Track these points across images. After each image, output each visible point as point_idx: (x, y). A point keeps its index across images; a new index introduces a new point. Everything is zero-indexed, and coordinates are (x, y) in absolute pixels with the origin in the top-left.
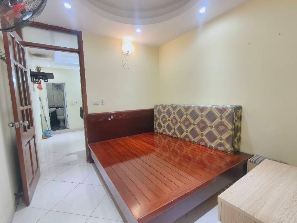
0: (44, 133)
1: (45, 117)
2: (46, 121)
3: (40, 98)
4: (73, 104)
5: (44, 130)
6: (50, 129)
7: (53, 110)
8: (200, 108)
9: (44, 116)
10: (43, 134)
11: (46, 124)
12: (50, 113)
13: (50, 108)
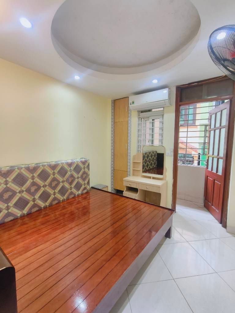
8: (69, 163)
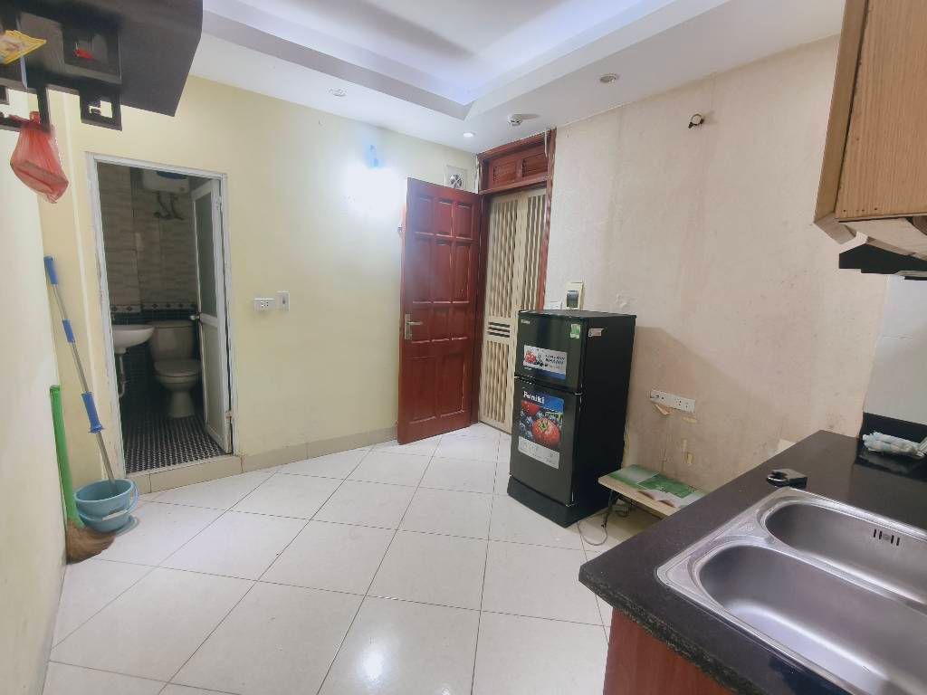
0: (80, 507)
1: (88, 399)
2: (96, 427)
3: (49, 263)
4: (262, 312)
5: (78, 484)
6: (119, 470)
7: (138, 334)
9: (82, 391)
10: (69, 523)
11: (96, 444)
12: (117, 356)
13: (120, 319)
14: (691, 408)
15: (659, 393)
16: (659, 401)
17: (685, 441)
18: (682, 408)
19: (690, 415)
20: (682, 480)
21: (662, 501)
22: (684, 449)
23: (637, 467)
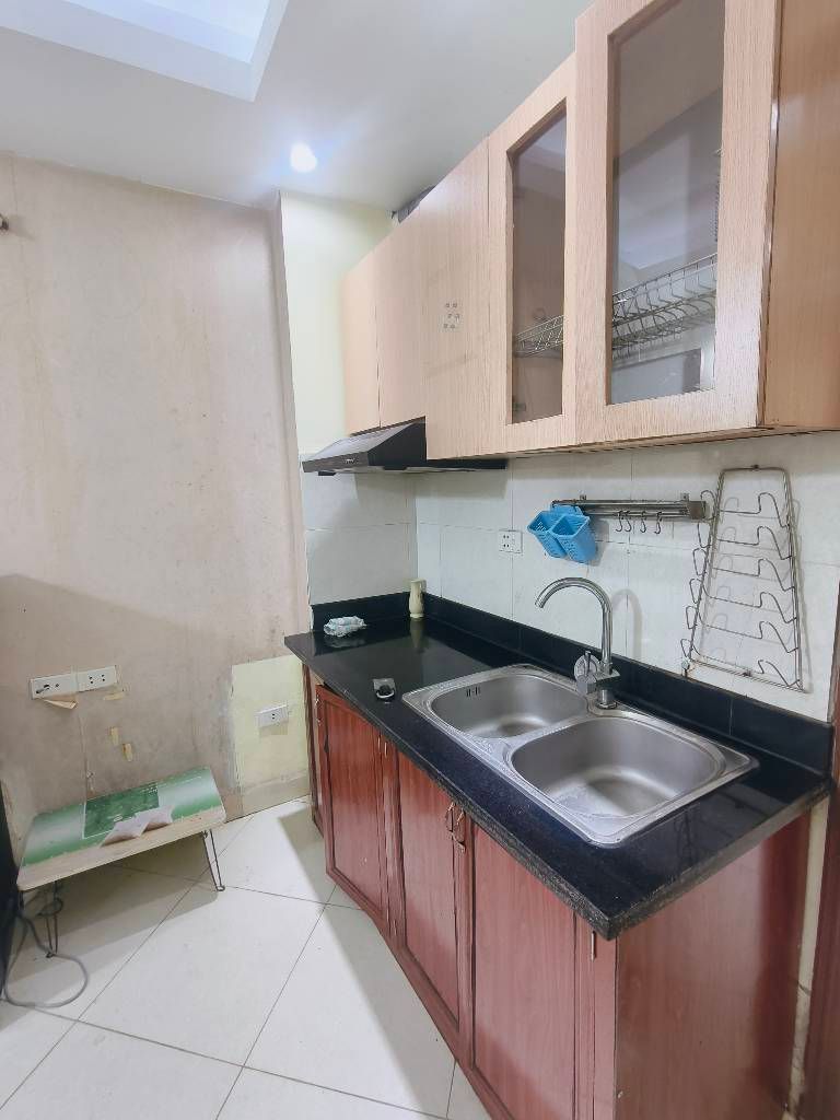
14: (112, 679)
15: (45, 680)
16: (53, 691)
17: (115, 731)
18: (98, 684)
19: (112, 689)
20: (126, 787)
21: (147, 830)
22: (116, 742)
23: (44, 816)
